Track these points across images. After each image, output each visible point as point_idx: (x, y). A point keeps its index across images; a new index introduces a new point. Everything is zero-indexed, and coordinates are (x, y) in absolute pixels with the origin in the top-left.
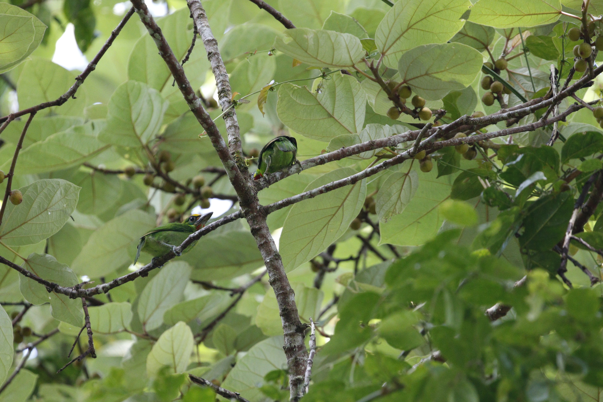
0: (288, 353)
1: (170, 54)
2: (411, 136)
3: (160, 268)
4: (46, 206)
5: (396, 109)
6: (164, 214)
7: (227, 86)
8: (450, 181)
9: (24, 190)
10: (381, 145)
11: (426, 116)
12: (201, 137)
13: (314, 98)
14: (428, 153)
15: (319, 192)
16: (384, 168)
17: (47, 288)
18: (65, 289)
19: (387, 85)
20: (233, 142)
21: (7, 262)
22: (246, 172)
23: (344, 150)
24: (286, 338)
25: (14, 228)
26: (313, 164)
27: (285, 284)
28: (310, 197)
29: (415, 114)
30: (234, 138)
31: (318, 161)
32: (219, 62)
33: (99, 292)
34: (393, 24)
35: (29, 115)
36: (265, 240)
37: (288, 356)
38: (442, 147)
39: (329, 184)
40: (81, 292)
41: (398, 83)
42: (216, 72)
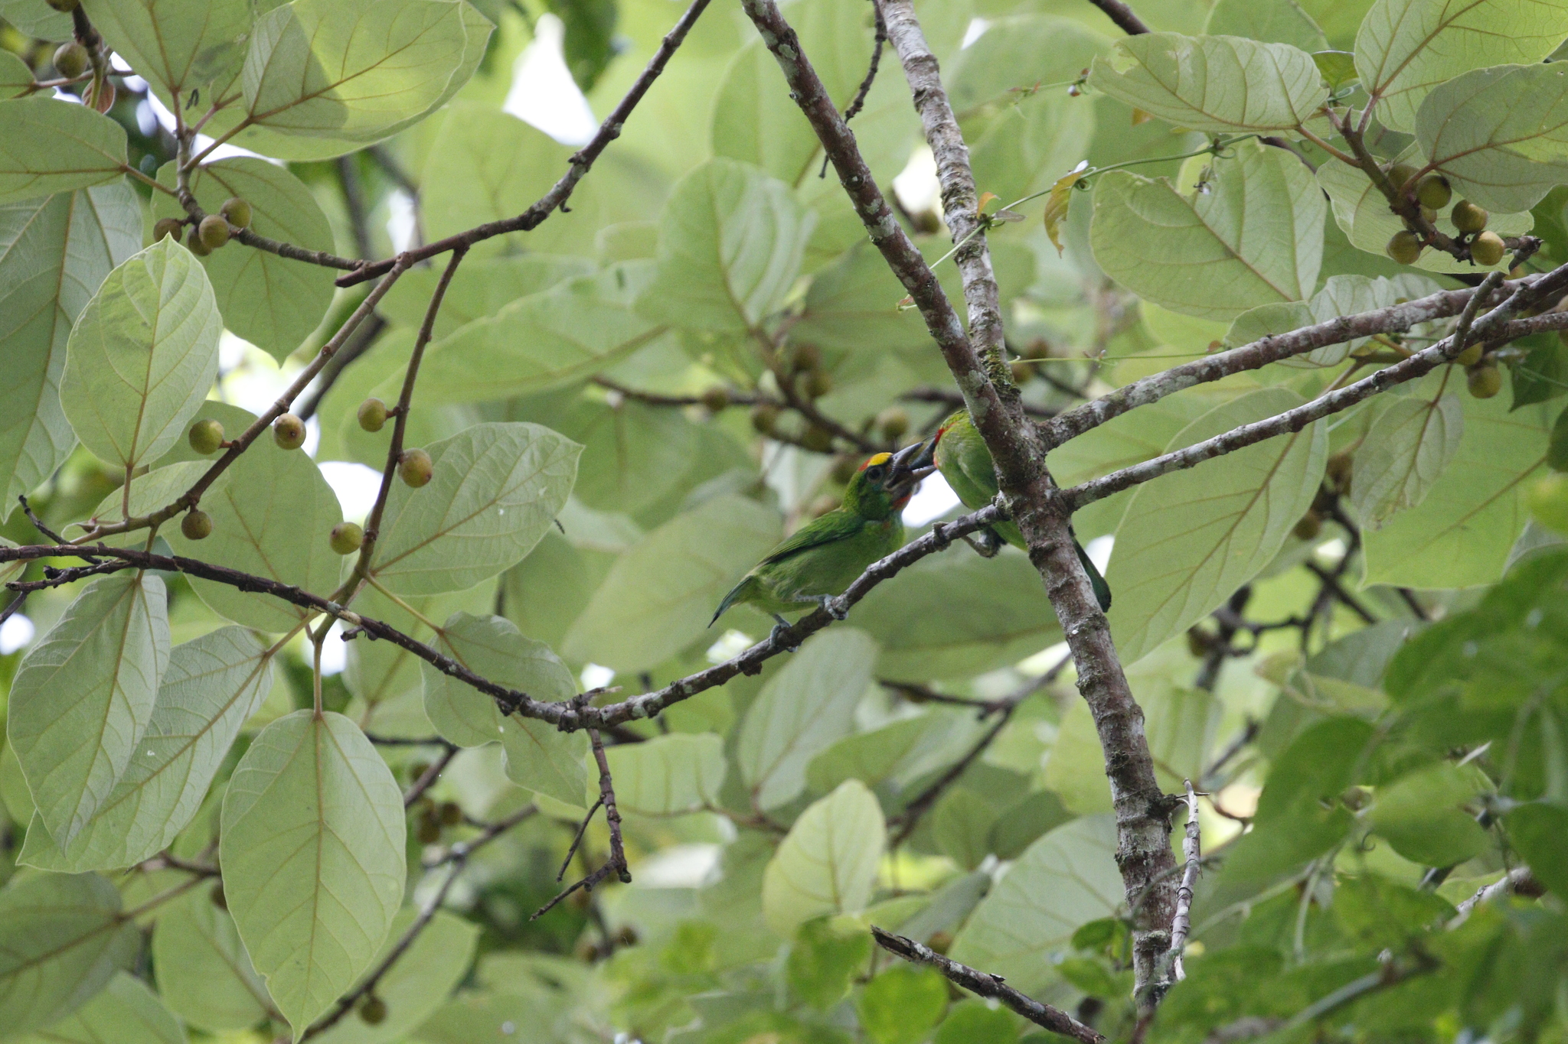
0: (1129, 871)
1: (821, 97)
2: (1446, 305)
3: (791, 651)
4: (493, 493)
5: (1410, 238)
6: (804, 510)
7: (966, 178)
8: (1544, 418)
9: (438, 451)
10: (1367, 328)
11: (1488, 254)
12: (905, 308)
13: (1186, 208)
14: (1487, 349)
15: (1206, 453)
16: (1377, 388)
17: (500, 706)
18: (547, 706)
19: (1387, 174)
20: (981, 324)
21: (398, 635)
22: (1016, 400)
23: (1271, 343)
24: (1123, 833)
25: (410, 548)
26: (1191, 379)
27: (1118, 692)
28: (1184, 467)
29: (1460, 249)
30: (984, 314)
31: (1204, 371)
32: (943, 117)
33: (635, 715)
34: (1402, 16)
35: (450, 254)
36: (1065, 579)
37: (1129, 879)
38: (1530, 332)
39: (1234, 432)
40: (589, 715)
41: (1414, 170)
42: (936, 142)
